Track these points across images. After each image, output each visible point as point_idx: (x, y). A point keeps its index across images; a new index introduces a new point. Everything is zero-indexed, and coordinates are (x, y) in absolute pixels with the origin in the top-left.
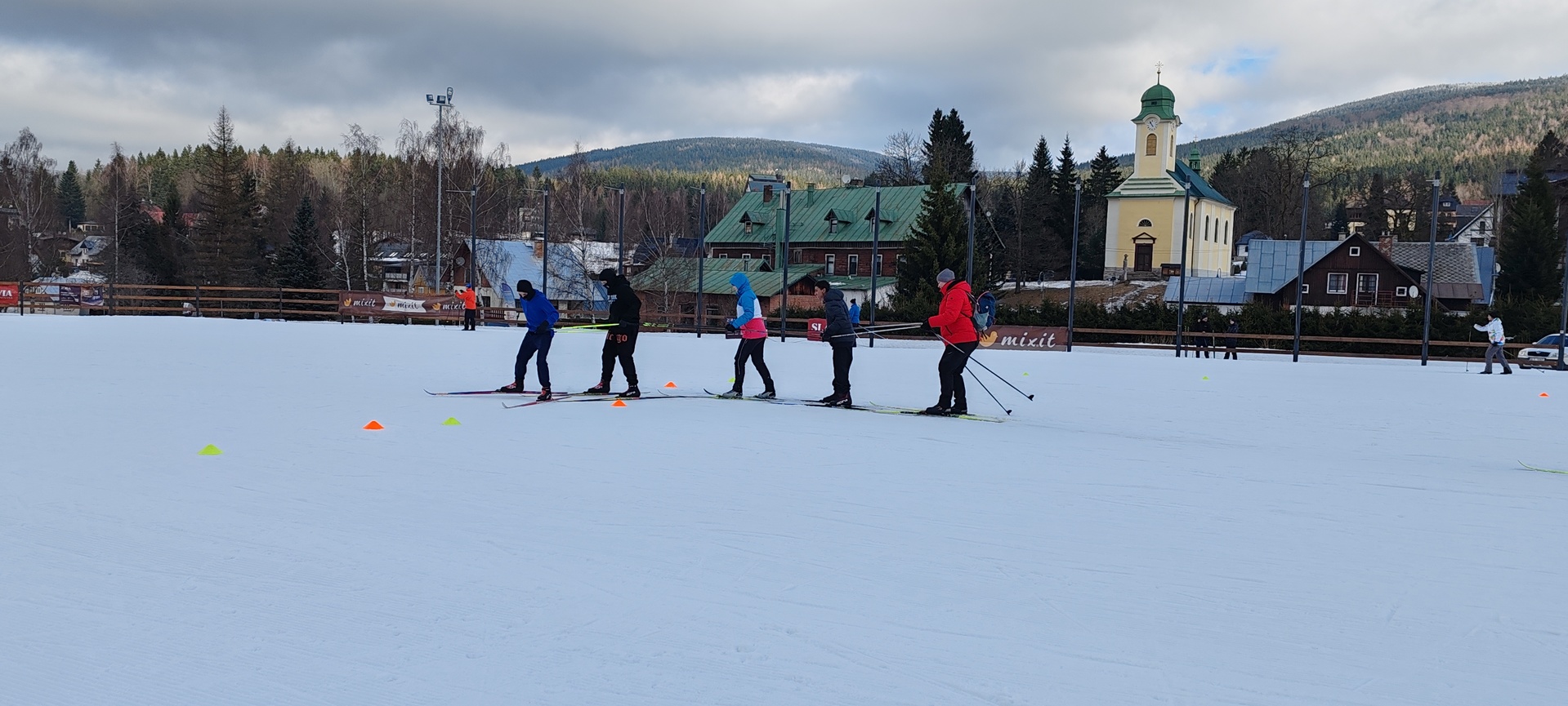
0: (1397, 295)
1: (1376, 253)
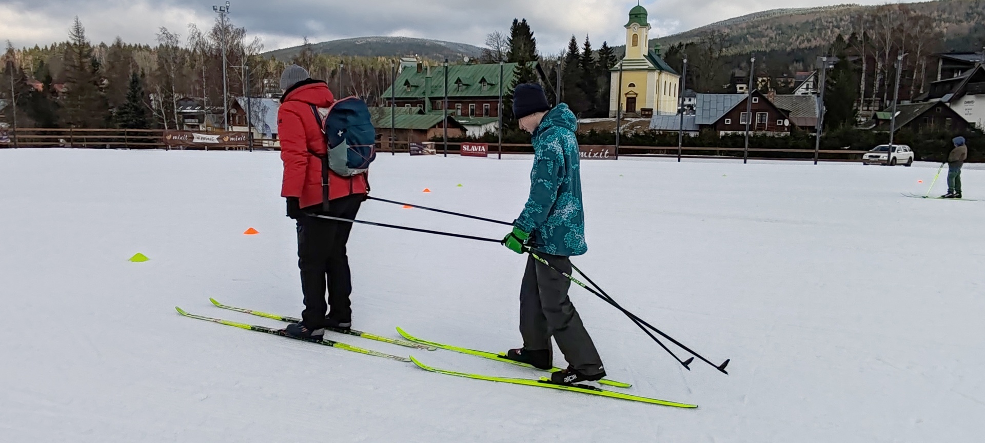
0: (778, 124)
1: (766, 100)
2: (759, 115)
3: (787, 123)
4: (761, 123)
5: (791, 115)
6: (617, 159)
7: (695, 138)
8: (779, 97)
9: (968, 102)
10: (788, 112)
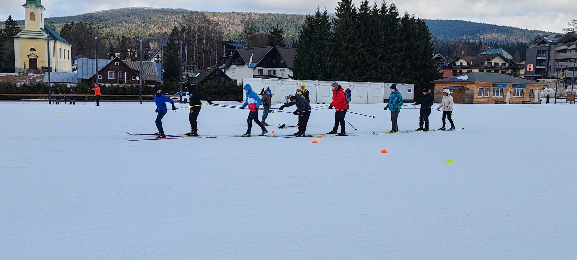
0: (132, 79)
1: (124, 65)
2: (120, 73)
3: (138, 78)
4: (122, 79)
5: (140, 74)
8: (133, 62)
9: (233, 69)
10: (138, 72)
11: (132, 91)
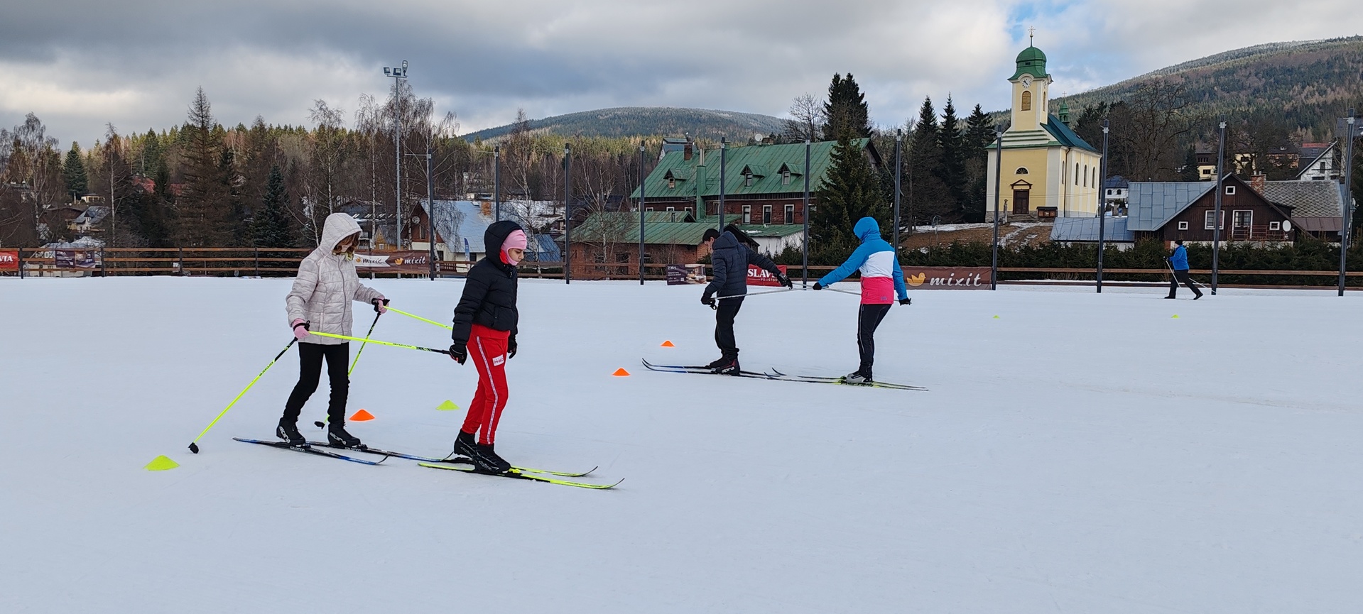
0: (1271, 229)
1: (1250, 191)
2: (1237, 214)
3: (1287, 226)
4: (1242, 228)
5: (1294, 214)
6: (994, 288)
7: (1127, 253)
8: (1272, 185)
10: (1289, 209)
11: (1287, 260)
